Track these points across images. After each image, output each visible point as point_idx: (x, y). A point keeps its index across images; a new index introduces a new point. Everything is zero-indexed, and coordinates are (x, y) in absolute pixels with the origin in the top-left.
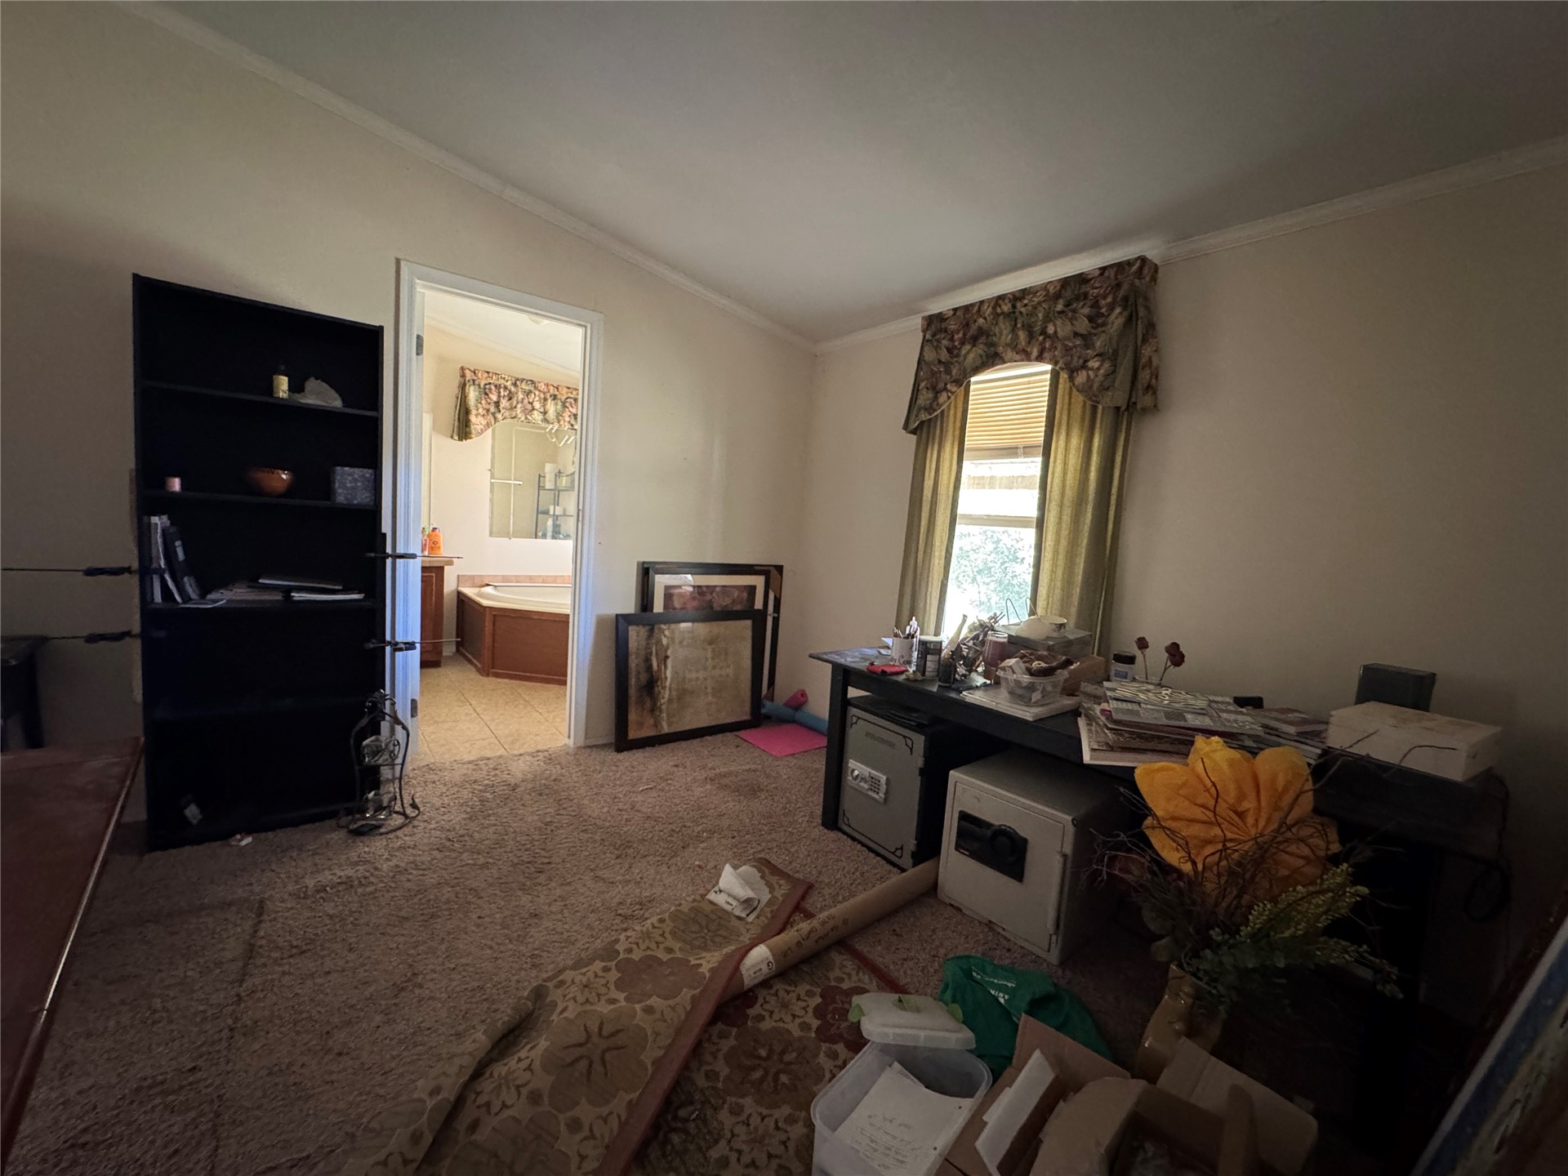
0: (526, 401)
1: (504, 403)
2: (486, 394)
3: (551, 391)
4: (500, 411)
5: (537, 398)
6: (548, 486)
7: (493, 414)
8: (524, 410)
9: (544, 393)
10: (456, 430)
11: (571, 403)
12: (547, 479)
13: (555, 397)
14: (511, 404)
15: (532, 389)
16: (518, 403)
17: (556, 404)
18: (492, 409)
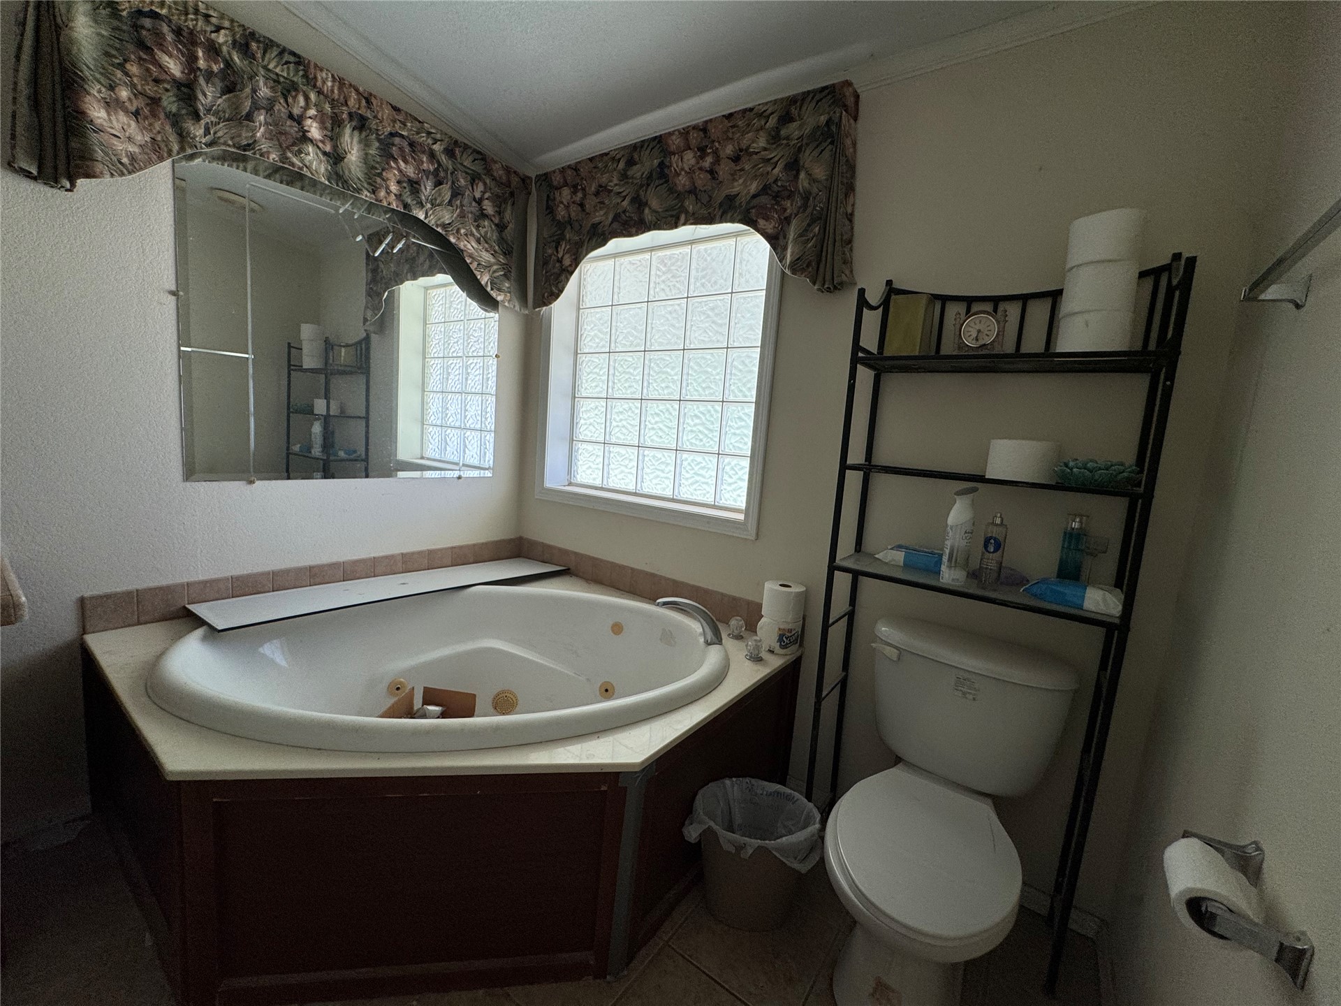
0: (280, 108)
1: (208, 94)
2: (141, 45)
3: (352, 102)
4: (197, 117)
5: (312, 112)
6: (309, 362)
7: (175, 120)
8: (277, 135)
9: (333, 103)
10: (22, 140)
11: (401, 149)
12: (305, 351)
13: (361, 125)
14: (236, 107)
15: (298, 79)
16: (256, 107)
17: (365, 144)
18: (170, 103)
